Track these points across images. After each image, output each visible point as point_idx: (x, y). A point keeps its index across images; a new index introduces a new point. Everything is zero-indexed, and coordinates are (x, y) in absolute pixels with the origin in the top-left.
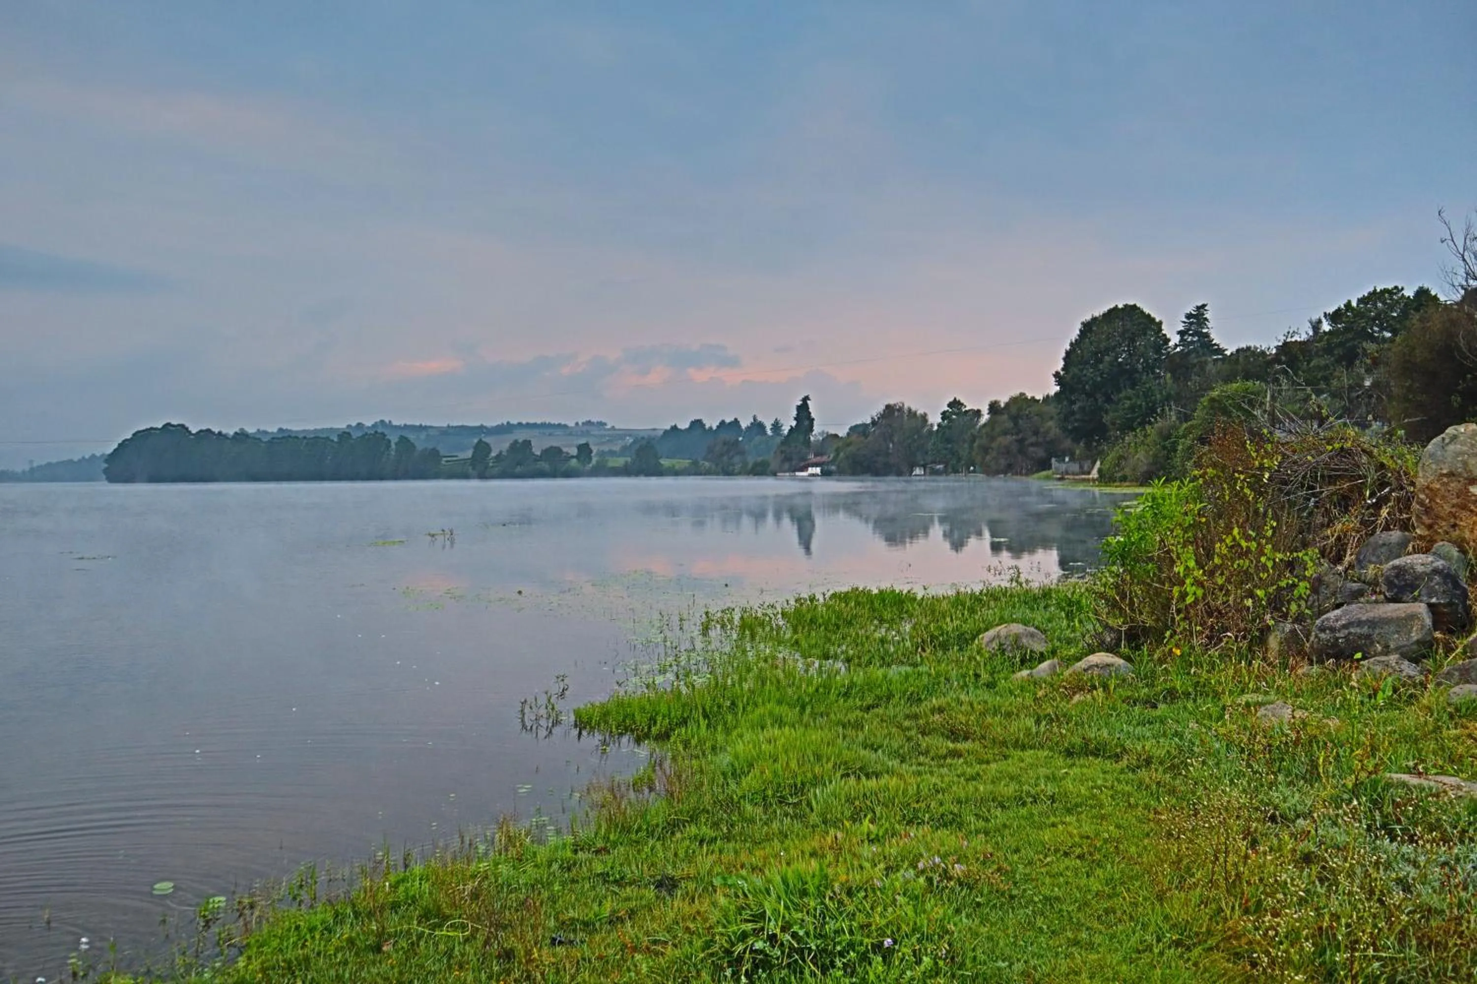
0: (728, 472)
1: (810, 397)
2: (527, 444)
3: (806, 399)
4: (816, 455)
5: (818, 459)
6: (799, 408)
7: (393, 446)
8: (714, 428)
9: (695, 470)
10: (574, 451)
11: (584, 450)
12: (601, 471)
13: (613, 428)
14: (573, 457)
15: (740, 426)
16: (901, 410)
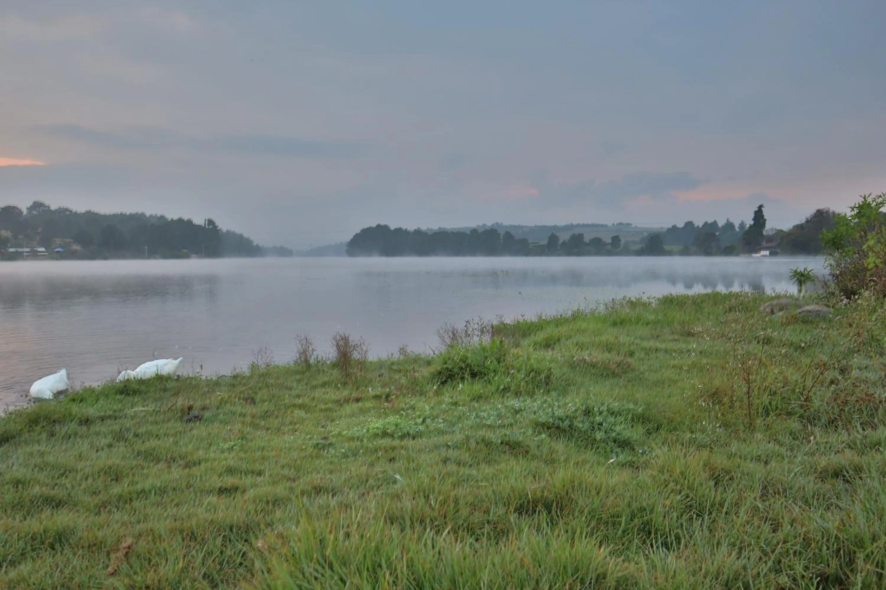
0: (708, 253)
1: (764, 205)
2: (581, 236)
3: (761, 207)
4: (767, 242)
5: (769, 245)
6: (756, 212)
7: (502, 237)
8: (701, 226)
9: (685, 252)
10: (609, 241)
11: (616, 240)
12: (626, 252)
13: (636, 227)
14: (609, 244)
15: (717, 225)
16: (827, 212)
